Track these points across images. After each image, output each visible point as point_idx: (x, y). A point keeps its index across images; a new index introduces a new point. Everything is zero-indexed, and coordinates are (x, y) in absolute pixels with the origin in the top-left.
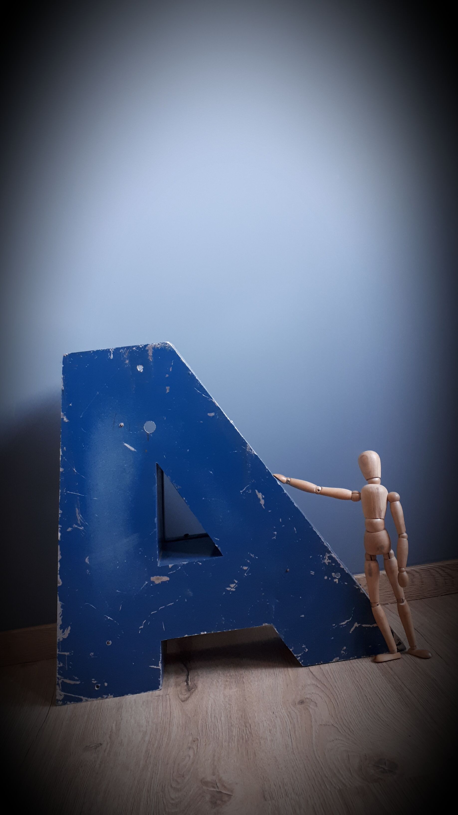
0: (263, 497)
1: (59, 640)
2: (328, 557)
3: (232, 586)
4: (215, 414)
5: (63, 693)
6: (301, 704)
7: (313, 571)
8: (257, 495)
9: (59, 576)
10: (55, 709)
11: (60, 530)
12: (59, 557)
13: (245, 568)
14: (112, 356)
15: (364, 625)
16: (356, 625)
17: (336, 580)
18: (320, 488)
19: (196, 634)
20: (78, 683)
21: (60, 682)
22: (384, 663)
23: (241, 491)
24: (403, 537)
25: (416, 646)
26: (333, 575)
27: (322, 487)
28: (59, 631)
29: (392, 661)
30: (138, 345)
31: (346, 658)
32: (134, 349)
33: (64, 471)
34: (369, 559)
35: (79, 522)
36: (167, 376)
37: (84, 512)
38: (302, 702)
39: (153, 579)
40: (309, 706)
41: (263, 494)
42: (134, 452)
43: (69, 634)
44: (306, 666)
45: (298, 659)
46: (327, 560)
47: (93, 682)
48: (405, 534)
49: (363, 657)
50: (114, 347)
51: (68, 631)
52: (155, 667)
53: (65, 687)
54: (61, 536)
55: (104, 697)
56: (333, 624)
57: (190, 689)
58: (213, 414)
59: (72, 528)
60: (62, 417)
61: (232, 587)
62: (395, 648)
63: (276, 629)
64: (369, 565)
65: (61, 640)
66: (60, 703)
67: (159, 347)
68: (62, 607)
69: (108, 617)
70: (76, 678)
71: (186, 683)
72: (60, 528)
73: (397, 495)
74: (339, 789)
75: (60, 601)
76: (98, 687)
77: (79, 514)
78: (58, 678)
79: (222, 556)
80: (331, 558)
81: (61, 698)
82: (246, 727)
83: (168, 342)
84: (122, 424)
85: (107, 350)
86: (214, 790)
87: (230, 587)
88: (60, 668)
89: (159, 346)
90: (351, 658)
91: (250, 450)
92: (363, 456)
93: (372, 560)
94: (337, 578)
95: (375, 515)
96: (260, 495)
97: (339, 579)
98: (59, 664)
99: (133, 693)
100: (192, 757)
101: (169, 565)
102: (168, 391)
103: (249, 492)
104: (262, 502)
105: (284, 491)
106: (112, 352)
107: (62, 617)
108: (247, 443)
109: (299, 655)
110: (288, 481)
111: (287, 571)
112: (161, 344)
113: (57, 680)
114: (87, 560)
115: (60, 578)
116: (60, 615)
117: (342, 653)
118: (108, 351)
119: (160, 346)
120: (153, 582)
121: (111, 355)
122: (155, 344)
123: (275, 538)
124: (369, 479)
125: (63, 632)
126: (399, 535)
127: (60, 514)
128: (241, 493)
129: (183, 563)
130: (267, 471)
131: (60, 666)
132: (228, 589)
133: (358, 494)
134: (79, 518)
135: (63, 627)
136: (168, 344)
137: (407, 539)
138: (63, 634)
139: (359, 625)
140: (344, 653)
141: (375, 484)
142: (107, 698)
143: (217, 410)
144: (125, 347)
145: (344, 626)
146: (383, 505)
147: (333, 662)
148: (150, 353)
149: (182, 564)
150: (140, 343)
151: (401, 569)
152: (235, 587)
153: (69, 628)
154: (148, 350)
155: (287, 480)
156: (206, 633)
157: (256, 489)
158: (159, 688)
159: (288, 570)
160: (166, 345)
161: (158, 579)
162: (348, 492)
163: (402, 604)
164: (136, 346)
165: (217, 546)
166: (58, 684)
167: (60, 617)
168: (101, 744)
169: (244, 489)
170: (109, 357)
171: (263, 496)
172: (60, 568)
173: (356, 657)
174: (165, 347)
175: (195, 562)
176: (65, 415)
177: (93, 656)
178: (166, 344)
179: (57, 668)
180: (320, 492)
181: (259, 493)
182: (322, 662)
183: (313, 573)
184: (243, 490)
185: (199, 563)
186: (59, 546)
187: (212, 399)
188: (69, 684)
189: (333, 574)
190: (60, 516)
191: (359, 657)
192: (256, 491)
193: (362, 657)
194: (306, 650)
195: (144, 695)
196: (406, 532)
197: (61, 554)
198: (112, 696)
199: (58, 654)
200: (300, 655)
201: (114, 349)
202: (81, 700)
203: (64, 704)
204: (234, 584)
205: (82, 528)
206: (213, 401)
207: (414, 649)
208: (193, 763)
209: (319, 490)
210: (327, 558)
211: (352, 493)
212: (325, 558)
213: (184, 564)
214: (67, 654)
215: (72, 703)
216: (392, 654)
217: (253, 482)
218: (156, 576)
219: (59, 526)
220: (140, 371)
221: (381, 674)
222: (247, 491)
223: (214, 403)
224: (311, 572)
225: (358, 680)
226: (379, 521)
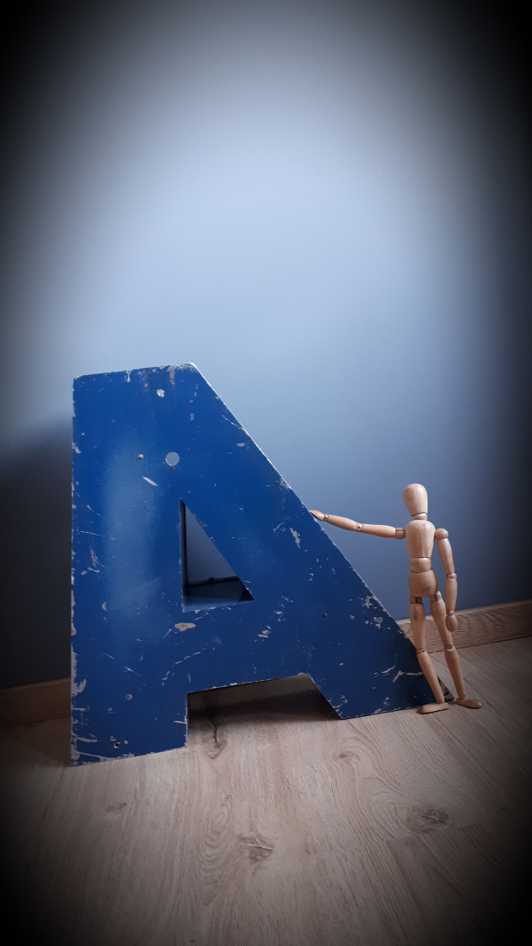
0: (299, 535)
1: (73, 694)
2: (370, 599)
3: (265, 632)
4: (246, 444)
5: (78, 753)
6: (342, 757)
7: (353, 616)
8: (292, 534)
9: (72, 625)
10: (71, 770)
11: (73, 573)
12: (73, 604)
13: (279, 613)
14: (129, 379)
15: (408, 674)
16: (400, 673)
17: (378, 625)
18: (361, 525)
19: (225, 686)
20: (95, 741)
21: (75, 740)
22: (431, 714)
23: (274, 530)
24: (452, 577)
25: (465, 696)
26: (375, 619)
27: (363, 524)
28: (73, 685)
29: (439, 712)
30: (158, 367)
31: (389, 709)
32: (154, 371)
33: (77, 508)
34: (415, 601)
35: (95, 565)
36: (191, 401)
37: (99, 554)
38: (343, 756)
39: (177, 626)
40: (351, 760)
41: (298, 532)
42: (156, 487)
43: (85, 688)
44: (346, 718)
45: (337, 711)
46: (369, 603)
47: (112, 740)
48: (454, 574)
49: (408, 708)
50: (131, 369)
51: (83, 685)
52: (180, 722)
53: (81, 746)
54: (75, 581)
55: (124, 756)
56: (375, 673)
57: (219, 746)
58: (242, 445)
59: (86, 572)
60: (73, 448)
61: (265, 634)
62: (442, 697)
63: (312, 679)
64: (415, 608)
65: (76, 694)
66: (76, 763)
67: (182, 369)
68: (77, 658)
69: (128, 668)
70: (93, 736)
71: (214, 740)
72: (73, 571)
73: (445, 532)
74: (386, 840)
75: (74, 651)
76: (117, 745)
77: (94, 555)
78: (73, 736)
79: (253, 600)
80: (372, 601)
81: (76, 758)
82: (283, 782)
83: (192, 364)
84: (141, 456)
85: (124, 372)
86: (254, 845)
87: (263, 634)
88: (75, 726)
89: (182, 368)
90: (394, 710)
91: (284, 485)
92: (408, 489)
93: (417, 603)
94: (379, 623)
95: (421, 554)
96: (295, 534)
97: (381, 624)
98: (74, 721)
99: (156, 751)
100: (226, 814)
101: (196, 611)
102: (192, 419)
103: (283, 531)
104: (298, 541)
105: (322, 528)
106: (129, 375)
107: (76, 669)
108: (280, 477)
109: (337, 707)
110: (326, 517)
111: (325, 616)
112: (184, 365)
113: (72, 739)
114: (104, 607)
115: (75, 626)
116: (75, 667)
117: (384, 704)
118: (123, 374)
119: (183, 368)
120: (178, 630)
121: (127, 378)
122: (177, 365)
123: (311, 580)
124: (415, 515)
125: (78, 685)
126: (447, 575)
127: (73, 555)
128: (275, 532)
129: (211, 608)
130: (303, 507)
131: (74, 723)
132: (261, 636)
133: (402, 532)
134: (94, 560)
135: (78, 681)
136: (192, 365)
137: (457, 580)
138: (78, 688)
139: (404, 673)
140: (387, 704)
141: (422, 520)
142: (127, 757)
143: (247, 439)
144: (143, 369)
145: (386, 675)
146: (430, 542)
147: (374, 713)
148: (172, 375)
149: (209, 609)
150: (161, 364)
151: (449, 611)
152: (267, 634)
153: (85, 681)
154: (169, 373)
155: (324, 516)
156: (236, 684)
157: (291, 527)
158: (184, 745)
159: (326, 614)
160: (190, 367)
161: (184, 626)
162: (392, 530)
163: (450, 650)
164: (156, 368)
165: (248, 589)
166: (73, 743)
167: (75, 669)
168: (125, 804)
169: (278, 528)
170: (126, 381)
171: (298, 534)
172: (74, 615)
173: (399, 708)
174: (188, 369)
175: (223, 607)
176: (77, 445)
177: (111, 711)
178: (190, 365)
179: (72, 726)
180: (361, 530)
181: (294, 532)
182: (363, 715)
183: (352, 617)
184: (277, 528)
185: (228, 608)
186: (72, 592)
187: (242, 427)
188: (86, 743)
189: (375, 618)
190: (73, 558)
191: (403, 708)
192: (291, 529)
193: (406, 708)
194: (345, 701)
195: (168, 754)
196: (455, 572)
197: (75, 600)
198: (133, 755)
199: (73, 710)
200: (339, 706)
201: (131, 371)
202: (98, 760)
203: (80, 764)
204: (267, 631)
205: (97, 571)
206: (243, 429)
207: (463, 699)
208: (228, 820)
209: (359, 528)
210: (368, 601)
211: (396, 530)
212: (366, 601)
213: (211, 610)
214: (82, 710)
215: (89, 763)
216: (439, 705)
217: (287, 519)
218: (181, 622)
219: (73, 569)
220: (161, 396)
221: (427, 726)
222: (281, 529)
223: (244, 432)
224: (351, 616)
225: (403, 732)
226: (426, 560)
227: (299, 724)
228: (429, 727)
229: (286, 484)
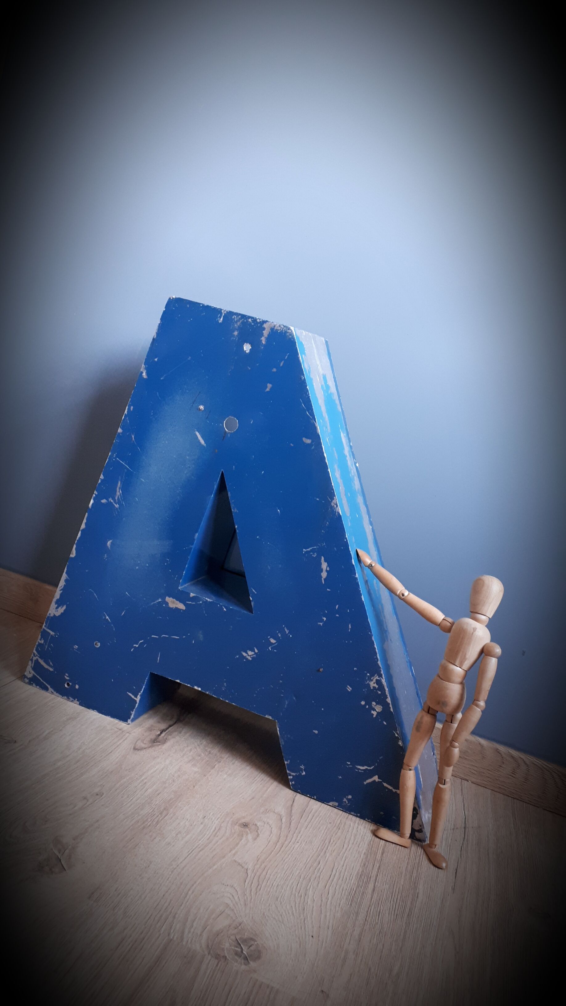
0: (328, 569)
1: (50, 614)
2: (377, 680)
3: (250, 653)
4: (312, 442)
5: (33, 672)
6: (243, 826)
7: (351, 687)
8: (321, 564)
9: (75, 546)
10: (20, 683)
11: (94, 496)
12: (83, 526)
13: (273, 641)
14: (222, 319)
15: (385, 785)
16: (376, 778)
17: (375, 713)
18: (406, 593)
19: (189, 685)
20: (51, 669)
21: (35, 658)
22: (384, 841)
23: (304, 550)
25: (436, 845)
26: (373, 705)
27: (410, 593)
28: (53, 605)
29: (394, 845)
30: (256, 318)
31: (347, 809)
32: (250, 320)
33: (122, 433)
34: (426, 710)
35: (116, 498)
36: (275, 370)
37: (125, 489)
38: (245, 825)
39: (168, 599)
40: (247, 834)
41: (328, 566)
42: (203, 446)
43: (62, 614)
44: (296, 791)
45: (289, 777)
46: (374, 683)
47: (65, 676)
48: (482, 703)
49: (368, 820)
50: (229, 309)
51: (61, 610)
52: (133, 697)
53: (37, 667)
54: (93, 504)
55: (70, 699)
56: (349, 762)
57: (155, 741)
58: (308, 441)
59: (107, 501)
60: (141, 370)
61: (249, 655)
62: (408, 831)
63: (278, 729)
64: (422, 717)
65: (52, 615)
66: (27, 681)
67: (279, 330)
68: (66, 581)
69: (107, 616)
70: (51, 663)
71: (159, 732)
72: (95, 494)
73: (498, 650)
74: (172, 938)
75: (66, 573)
76: (68, 684)
77: (119, 489)
78: (34, 654)
79: (253, 613)
80: (379, 682)
81: (30, 676)
82: (161, 813)
83: (292, 328)
84: (202, 407)
85: (219, 310)
86: (58, 854)
87: (247, 653)
88: (40, 644)
89: (279, 328)
90: (352, 813)
91: (335, 506)
93: (428, 712)
94: (376, 711)
95: (455, 660)
96: (324, 566)
97: (378, 713)
98: (41, 640)
99: (100, 712)
100: (76, 808)
101: (191, 593)
102: (268, 390)
103: (313, 555)
104: (324, 575)
105: (357, 574)
106: (223, 315)
107: (61, 591)
108: (335, 496)
109: (292, 774)
110: (372, 565)
111: (319, 670)
112: (282, 326)
113: (32, 655)
114: (109, 543)
115: (76, 549)
116: (61, 588)
117: (344, 800)
118: (219, 311)
119: (281, 329)
120: (167, 604)
121: (220, 317)
122: (275, 323)
123: (321, 624)
124: (473, 613)
125: (57, 608)
126: (475, 700)
127: (101, 479)
128: (304, 553)
129: (207, 599)
130: (345, 540)
131: (40, 642)
132: (244, 654)
133: (449, 624)
134: (118, 494)
135: (59, 603)
136: (291, 330)
138: (56, 610)
139: (380, 780)
140: (347, 802)
141: (477, 622)
142: (72, 701)
143: (316, 438)
144: (240, 314)
145: (360, 771)
146: (472, 653)
147: (328, 804)
148: (266, 333)
149: (205, 599)
150: (259, 316)
151: (453, 742)
152: (252, 656)
153: (65, 607)
154: (264, 329)
155: (370, 563)
156: (200, 689)
157: (323, 556)
158: (127, 721)
159: (321, 670)
160: (288, 331)
161: (173, 602)
162: (439, 616)
163: (441, 786)
164: (253, 318)
165: (251, 599)
166: (32, 660)
167: (60, 590)
168: (16, 742)
169: (309, 550)
170: (218, 320)
171: (328, 567)
172: (79, 538)
173: (359, 815)
174: (286, 332)
175: (220, 604)
176: (146, 369)
177: (76, 649)
178: (289, 329)
179: (37, 643)
180: (404, 598)
181: (325, 563)
182: (315, 798)
183: (349, 689)
184: (307, 550)
185: (223, 607)
186: (87, 514)
187: (316, 422)
188: (42, 666)
189: (374, 703)
190: (100, 481)
191: (362, 817)
192: (323, 558)
193: (366, 819)
194: (303, 773)
195: (108, 719)
196: (486, 702)
197: (86, 524)
198: (78, 703)
199: (44, 629)
200: (294, 774)
201: (227, 312)
202: (46, 689)
203: (30, 683)
204: (253, 653)
205: (117, 506)
206: (316, 425)
207: (432, 848)
208: (70, 815)
209: (403, 595)
210: (374, 681)
211: (443, 619)
212: (372, 679)
213: (207, 600)
214: (52, 633)
215: (38, 687)
216: (401, 838)
217: (323, 545)
218: (173, 598)
219: (95, 492)
220: (246, 351)
221: (364, 851)
222: (312, 553)
223: (315, 428)
224: (348, 686)
225: (332, 841)
226: (458, 671)
227: (248, 768)
228: (365, 854)
229: (337, 506)
